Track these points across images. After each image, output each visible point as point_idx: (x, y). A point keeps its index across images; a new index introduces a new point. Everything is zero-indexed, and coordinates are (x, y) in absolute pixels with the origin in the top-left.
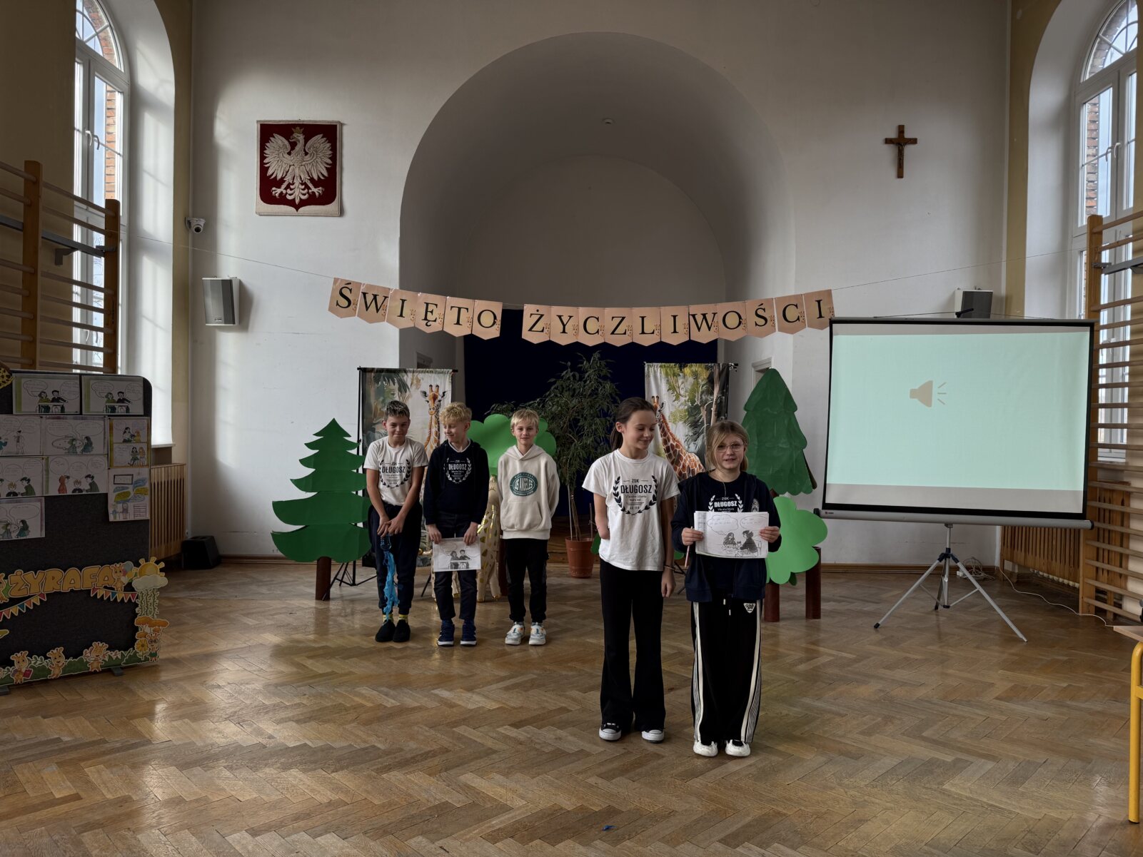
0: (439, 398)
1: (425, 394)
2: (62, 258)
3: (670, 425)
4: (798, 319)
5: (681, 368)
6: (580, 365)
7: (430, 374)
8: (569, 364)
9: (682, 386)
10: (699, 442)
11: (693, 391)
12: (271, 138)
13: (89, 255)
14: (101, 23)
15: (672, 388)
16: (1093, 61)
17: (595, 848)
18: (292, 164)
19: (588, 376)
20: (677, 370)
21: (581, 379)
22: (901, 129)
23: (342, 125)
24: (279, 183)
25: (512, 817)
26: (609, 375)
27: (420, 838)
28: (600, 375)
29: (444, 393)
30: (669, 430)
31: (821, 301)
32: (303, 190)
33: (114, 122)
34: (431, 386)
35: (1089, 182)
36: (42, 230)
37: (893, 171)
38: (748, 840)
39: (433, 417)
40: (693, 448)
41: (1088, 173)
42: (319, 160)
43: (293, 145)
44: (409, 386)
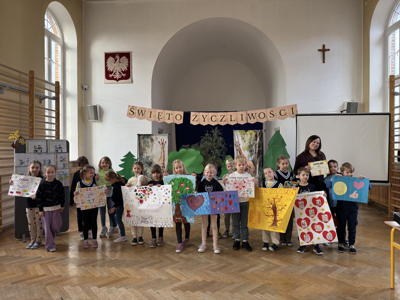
0: (164, 144)
1: (159, 142)
2: (42, 101)
3: (242, 151)
4: (285, 115)
5: (246, 132)
6: (211, 132)
7: (161, 136)
8: (208, 131)
9: (246, 138)
10: (253, 157)
11: (250, 139)
12: (109, 58)
13: (51, 100)
14: (53, 23)
15: (243, 139)
16: (393, 19)
17: (207, 293)
18: (115, 66)
19: (214, 135)
20: (244, 132)
21: (211, 136)
22: (324, 46)
23: (131, 52)
24: (111, 73)
25: (181, 283)
26: (221, 135)
27: (151, 289)
28: (218, 135)
29: (166, 142)
30: (242, 153)
31: (293, 108)
32: (119, 75)
33: (58, 55)
34: (161, 140)
35: (392, 62)
36: (35, 93)
37: (322, 61)
38: (258, 292)
39: (162, 150)
40: (250, 159)
41: (392, 59)
42: (124, 65)
43: (116, 60)
44: (154, 140)
